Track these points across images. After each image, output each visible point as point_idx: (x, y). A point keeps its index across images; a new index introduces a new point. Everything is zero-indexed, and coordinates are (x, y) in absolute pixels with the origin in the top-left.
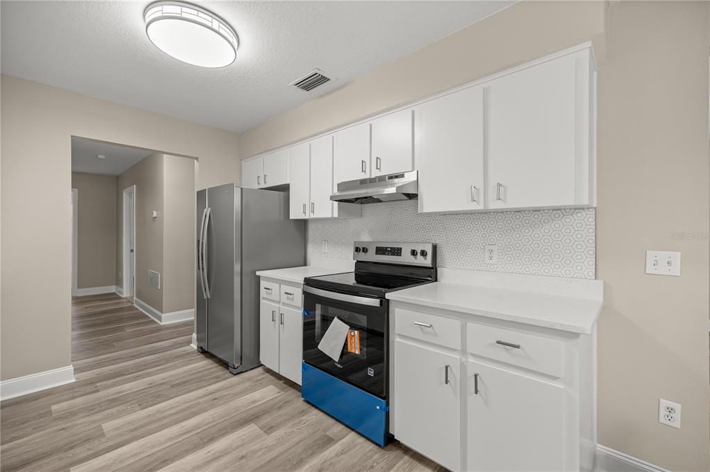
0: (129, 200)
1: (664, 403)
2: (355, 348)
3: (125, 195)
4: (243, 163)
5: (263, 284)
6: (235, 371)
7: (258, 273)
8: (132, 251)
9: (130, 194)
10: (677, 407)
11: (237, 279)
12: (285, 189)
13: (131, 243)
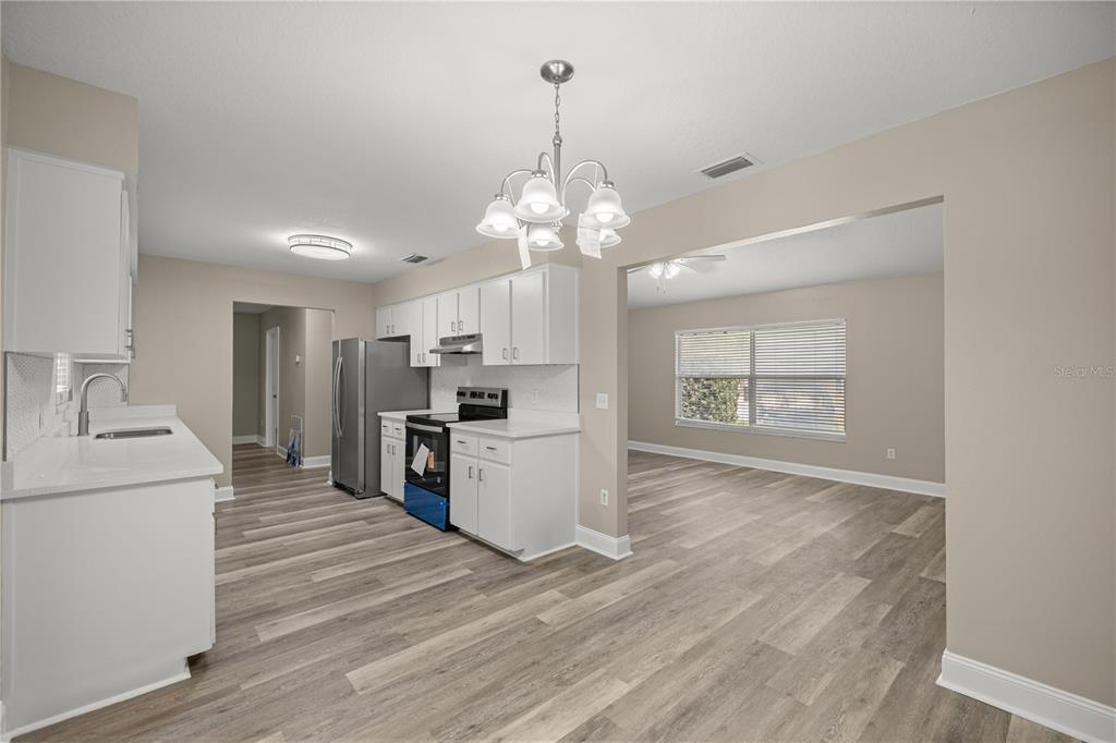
0: (272, 341)
1: (603, 491)
2: (432, 466)
3: (268, 335)
4: (377, 311)
5: (383, 423)
6: (359, 496)
7: (379, 414)
8: (275, 396)
9: (273, 336)
10: (606, 492)
11: (361, 420)
12: (406, 339)
13: (274, 388)
